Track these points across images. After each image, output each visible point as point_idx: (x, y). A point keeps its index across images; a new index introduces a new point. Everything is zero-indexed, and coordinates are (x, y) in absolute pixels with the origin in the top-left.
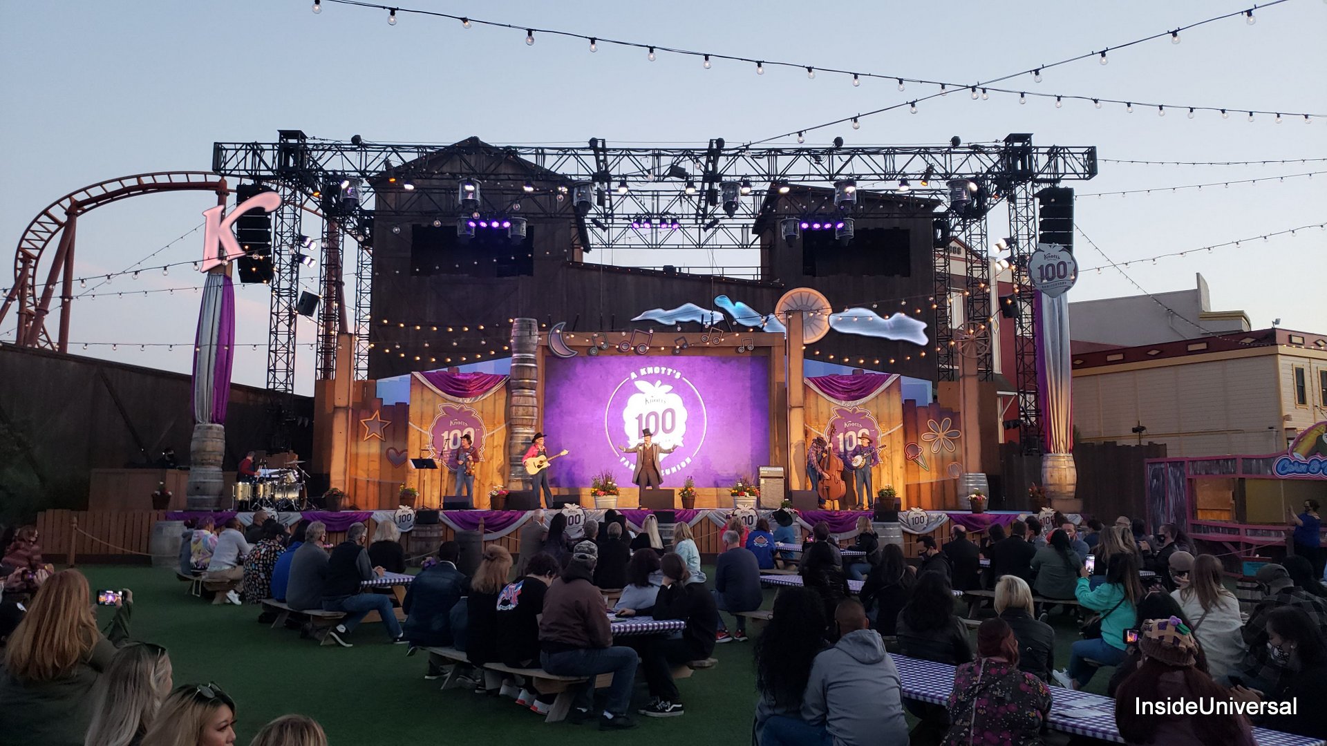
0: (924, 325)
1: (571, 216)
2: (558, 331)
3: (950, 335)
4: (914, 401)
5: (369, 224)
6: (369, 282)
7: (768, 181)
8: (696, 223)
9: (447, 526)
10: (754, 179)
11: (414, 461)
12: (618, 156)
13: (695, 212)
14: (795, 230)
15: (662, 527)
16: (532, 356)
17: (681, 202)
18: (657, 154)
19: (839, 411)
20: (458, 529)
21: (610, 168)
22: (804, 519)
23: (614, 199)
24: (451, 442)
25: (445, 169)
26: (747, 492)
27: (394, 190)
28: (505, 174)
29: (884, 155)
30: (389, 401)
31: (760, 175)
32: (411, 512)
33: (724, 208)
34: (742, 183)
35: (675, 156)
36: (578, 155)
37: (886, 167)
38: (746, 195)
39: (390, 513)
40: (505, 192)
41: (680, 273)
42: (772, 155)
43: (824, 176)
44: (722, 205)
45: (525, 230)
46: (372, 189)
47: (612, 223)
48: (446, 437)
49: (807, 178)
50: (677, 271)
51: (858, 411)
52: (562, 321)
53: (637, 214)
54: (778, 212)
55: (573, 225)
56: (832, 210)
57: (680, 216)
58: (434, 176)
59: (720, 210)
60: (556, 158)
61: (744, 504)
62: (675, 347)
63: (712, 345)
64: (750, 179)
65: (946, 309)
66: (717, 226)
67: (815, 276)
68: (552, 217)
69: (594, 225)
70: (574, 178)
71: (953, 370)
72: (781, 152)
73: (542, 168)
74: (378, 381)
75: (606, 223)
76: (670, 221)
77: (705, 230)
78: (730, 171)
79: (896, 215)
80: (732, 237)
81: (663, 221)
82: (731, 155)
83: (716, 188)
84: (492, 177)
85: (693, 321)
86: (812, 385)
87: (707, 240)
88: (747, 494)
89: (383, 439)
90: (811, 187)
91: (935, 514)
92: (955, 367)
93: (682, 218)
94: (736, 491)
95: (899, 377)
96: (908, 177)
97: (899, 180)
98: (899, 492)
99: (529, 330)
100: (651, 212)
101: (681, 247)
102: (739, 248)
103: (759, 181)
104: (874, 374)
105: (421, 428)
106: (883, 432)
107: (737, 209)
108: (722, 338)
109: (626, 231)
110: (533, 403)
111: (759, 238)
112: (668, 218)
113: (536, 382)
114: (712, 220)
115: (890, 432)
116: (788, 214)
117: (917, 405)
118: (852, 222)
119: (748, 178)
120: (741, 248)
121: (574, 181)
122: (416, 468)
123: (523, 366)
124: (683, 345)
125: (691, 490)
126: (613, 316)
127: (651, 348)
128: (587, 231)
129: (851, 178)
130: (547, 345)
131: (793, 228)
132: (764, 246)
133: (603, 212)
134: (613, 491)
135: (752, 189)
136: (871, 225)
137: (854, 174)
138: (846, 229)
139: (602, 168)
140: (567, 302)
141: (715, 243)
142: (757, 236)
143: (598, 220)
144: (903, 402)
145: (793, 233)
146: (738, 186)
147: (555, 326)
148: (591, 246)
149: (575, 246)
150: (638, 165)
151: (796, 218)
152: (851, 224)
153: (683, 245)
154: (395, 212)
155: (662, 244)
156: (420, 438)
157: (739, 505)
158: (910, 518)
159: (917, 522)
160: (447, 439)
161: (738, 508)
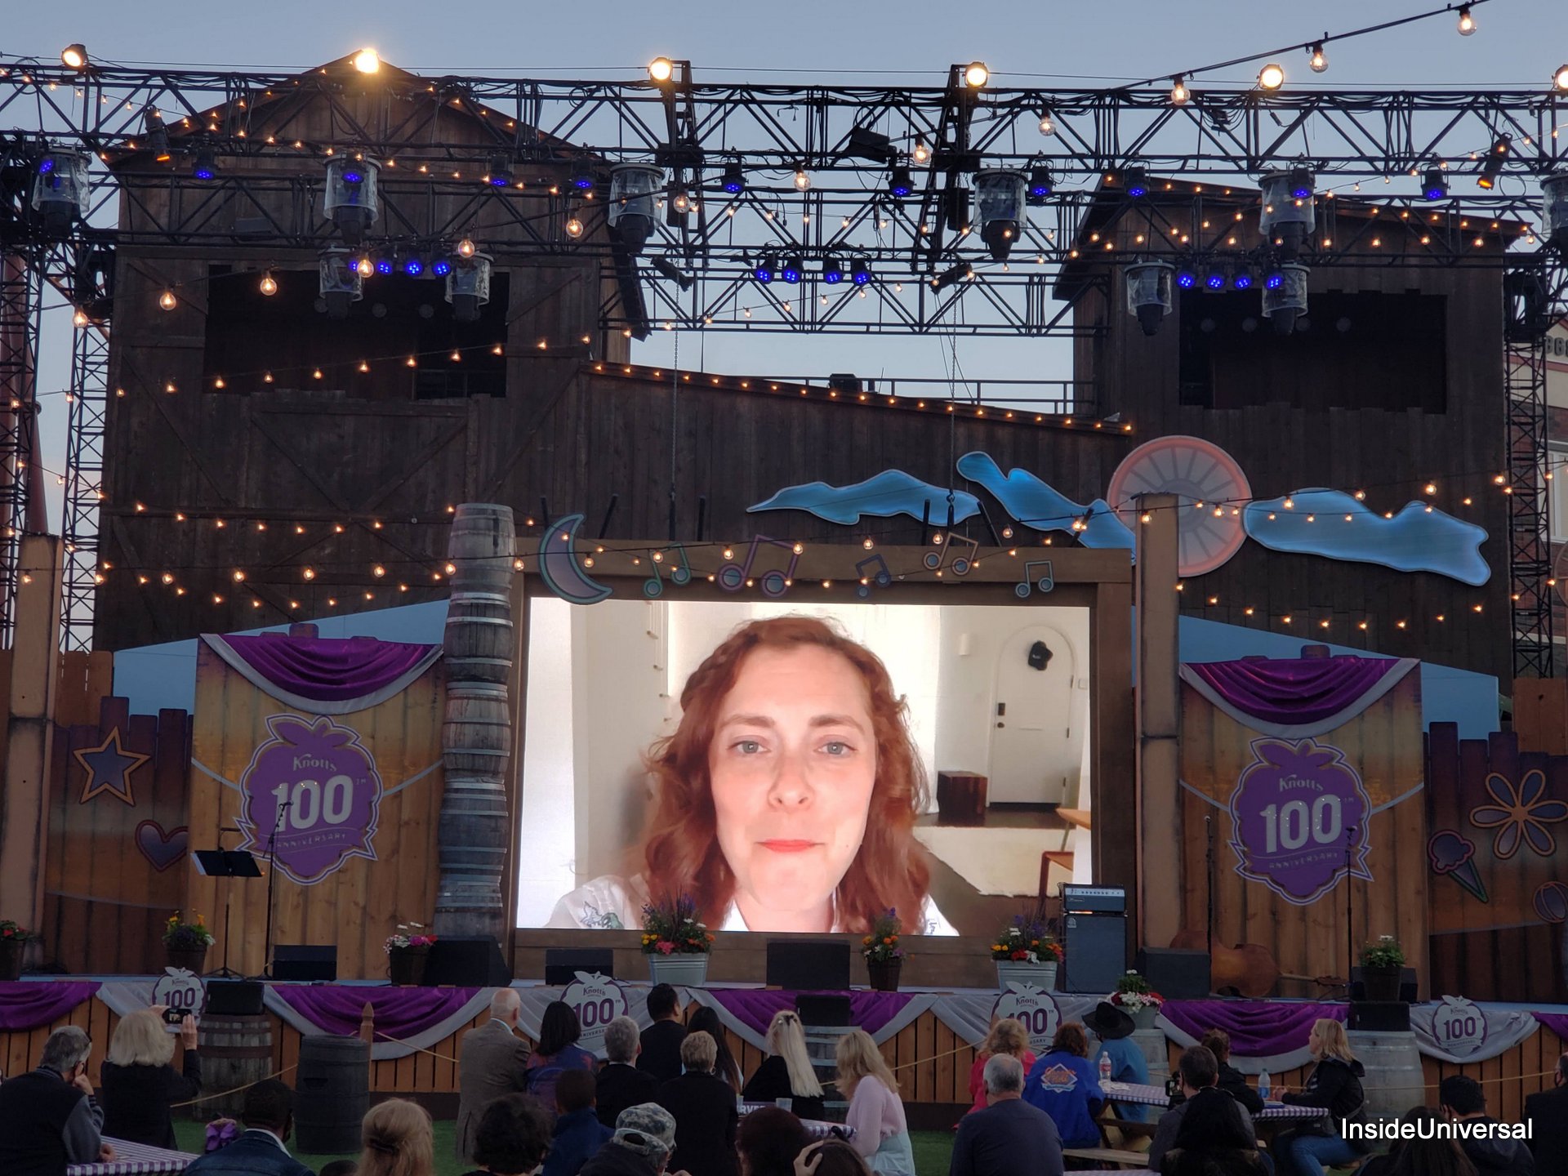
1: (601, 250)
2: (565, 538)
4: (1453, 725)
5: (105, 262)
6: (100, 407)
7: (1097, 170)
8: (914, 271)
9: (283, 1022)
10: (1059, 164)
11: (202, 855)
12: (721, 103)
13: (910, 243)
14: (1161, 292)
15: (817, 1035)
16: (498, 598)
17: (876, 218)
18: (819, 100)
19: (1266, 750)
20: (310, 1030)
21: (700, 134)
22: (1175, 1020)
23: (711, 210)
24: (295, 809)
25: (292, 130)
26: (1034, 949)
27: (168, 182)
28: (439, 145)
29: (1385, 110)
30: (144, 705)
31: (1074, 155)
32: (195, 983)
33: (984, 238)
34: (1030, 176)
35: (864, 105)
36: (623, 101)
37: (1389, 141)
38: (1036, 200)
39: (142, 985)
40: (437, 188)
41: (873, 396)
42: (1104, 107)
43: (1235, 159)
44: (978, 229)
45: (487, 284)
46: (112, 179)
47: (705, 268)
48: (282, 800)
49: (1192, 164)
50: (865, 387)
51: (1315, 750)
52: (573, 512)
53: (766, 248)
54: (1118, 248)
55: (605, 273)
56: (1254, 244)
57: (874, 255)
58: (265, 150)
59: (973, 240)
60: (566, 107)
61: (1023, 980)
62: (859, 582)
63: (951, 579)
64: (1050, 165)
65: (1536, 494)
66: (964, 279)
67: (1208, 406)
68: (553, 253)
69: (658, 274)
70: (609, 156)
71: (1549, 646)
72: (1128, 99)
73: (531, 130)
74: (116, 654)
75: (689, 267)
76: (847, 266)
77: (936, 290)
78: (1001, 145)
79: (1413, 261)
80: (1001, 305)
81: (832, 272)
82: (1002, 105)
83: (964, 185)
84: (409, 152)
85: (904, 516)
86: (1199, 684)
87: (941, 312)
88: (1033, 956)
89: (129, 799)
90: (1203, 186)
92: (1556, 641)
93: (879, 259)
94: (1005, 948)
95: (1417, 666)
96: (1444, 166)
97: (1421, 173)
98: (1413, 956)
99: (492, 533)
100: (800, 242)
101: (876, 329)
102: (1020, 334)
103: (1072, 171)
104: (1355, 657)
105: (221, 774)
106: (1374, 804)
107: (1015, 238)
108: (975, 561)
109: (737, 289)
110: (500, 715)
111: (1071, 310)
112: (843, 259)
113: (508, 663)
114: (954, 265)
115: (1391, 804)
116: (1143, 253)
117: (1460, 737)
118: (1304, 274)
119: (1044, 163)
120: (1025, 335)
121: (611, 164)
122: (209, 873)
123: (476, 623)
124: (877, 577)
125: (893, 942)
126: (702, 502)
127: (796, 582)
128: (640, 288)
129: (1301, 166)
130: (537, 571)
131: (1156, 287)
132: (1082, 331)
133: (681, 242)
134: (696, 942)
135: (1054, 189)
136: (1350, 282)
137: (1309, 158)
138: (1289, 292)
139: (681, 133)
140: (588, 463)
141: (959, 322)
142: (1066, 303)
143: (668, 260)
144: (1427, 730)
145: (1156, 301)
146: (1021, 181)
147: (556, 525)
148: (652, 325)
149: (611, 324)
150: (773, 127)
151: (1164, 261)
152: (1300, 280)
153: (880, 325)
154: (168, 235)
155: (828, 323)
156: (220, 799)
157: (1011, 985)
158: (1440, 1022)
159: (1457, 1033)
160: (284, 805)
161: (1010, 991)
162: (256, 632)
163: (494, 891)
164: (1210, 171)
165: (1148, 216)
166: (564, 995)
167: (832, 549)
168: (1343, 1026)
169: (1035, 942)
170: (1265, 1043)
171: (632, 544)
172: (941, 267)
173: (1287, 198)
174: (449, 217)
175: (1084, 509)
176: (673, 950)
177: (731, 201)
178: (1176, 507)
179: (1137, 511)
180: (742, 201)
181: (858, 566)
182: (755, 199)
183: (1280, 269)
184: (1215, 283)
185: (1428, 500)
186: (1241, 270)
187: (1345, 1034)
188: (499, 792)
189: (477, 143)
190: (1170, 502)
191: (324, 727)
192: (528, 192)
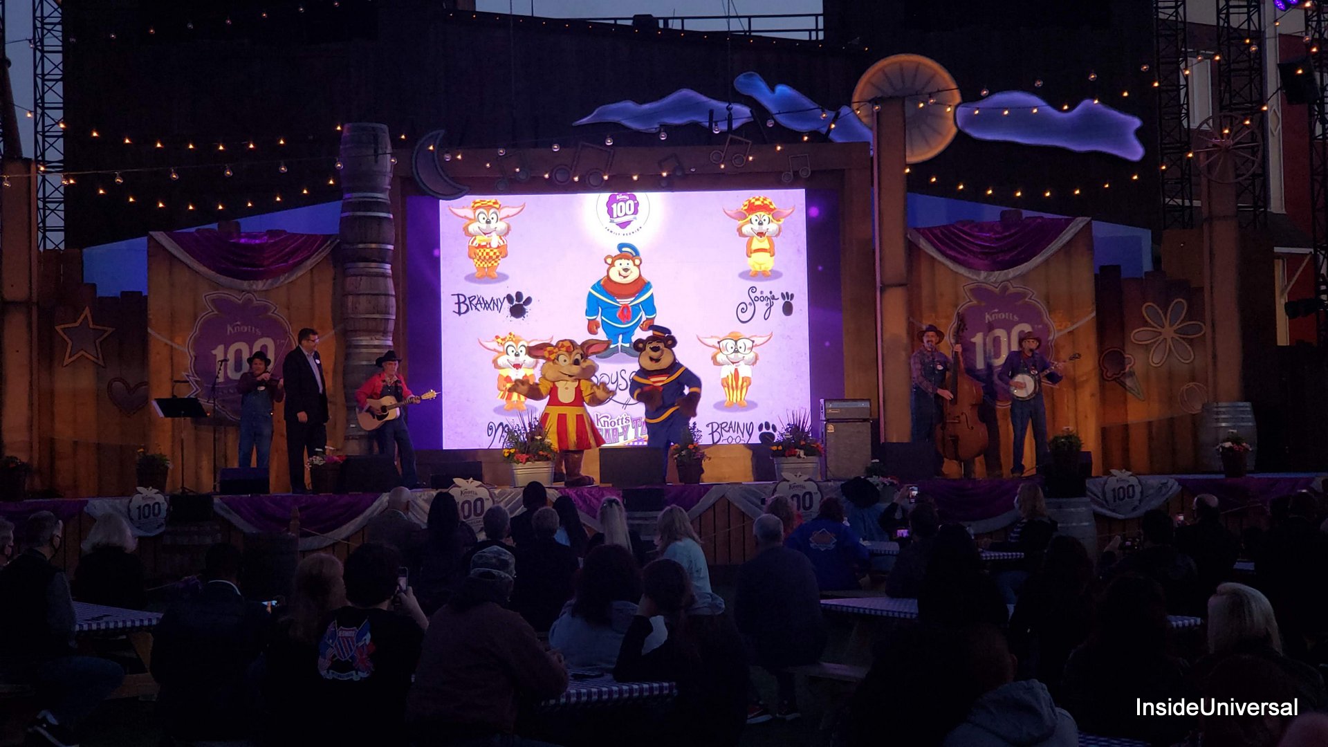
0: (1137, 123)
2: (431, 148)
3: (1189, 139)
4: (1119, 267)
6: (58, 58)
9: (229, 525)
15: (639, 518)
16: (383, 197)
19: (975, 291)
24: (231, 365)
26: (800, 449)
30: (108, 288)
32: (160, 498)
39: (121, 503)
41: (667, 31)
50: (661, 24)
51: (1012, 290)
52: (436, 127)
61: (794, 471)
62: (660, 175)
63: (731, 170)
65: (1179, 91)
67: (927, 29)
71: (1191, 207)
74: (85, 250)
85: (693, 124)
86: (923, 244)
88: (802, 453)
89: (101, 362)
91: (1154, 481)
92: (1196, 203)
94: (780, 448)
95: (1089, 224)
98: (1090, 442)
99: (373, 145)
104: (1040, 218)
105: (172, 339)
106: (1058, 330)
108: (749, 155)
110: (386, 286)
113: (391, 247)
115: (1071, 329)
117: (1123, 277)
122: (166, 415)
123: (365, 216)
124: (674, 171)
127: (612, 177)
130: (409, 173)
144: (1098, 271)
147: (424, 138)
156: (172, 359)
157: (785, 475)
158: (1108, 488)
159: (1122, 496)
160: (222, 361)
161: (785, 480)
167: (638, 150)
169: (803, 443)
171: (484, 151)
176: (527, 460)
178: (903, 107)
181: (660, 162)
190: (898, 104)
191: (249, 301)
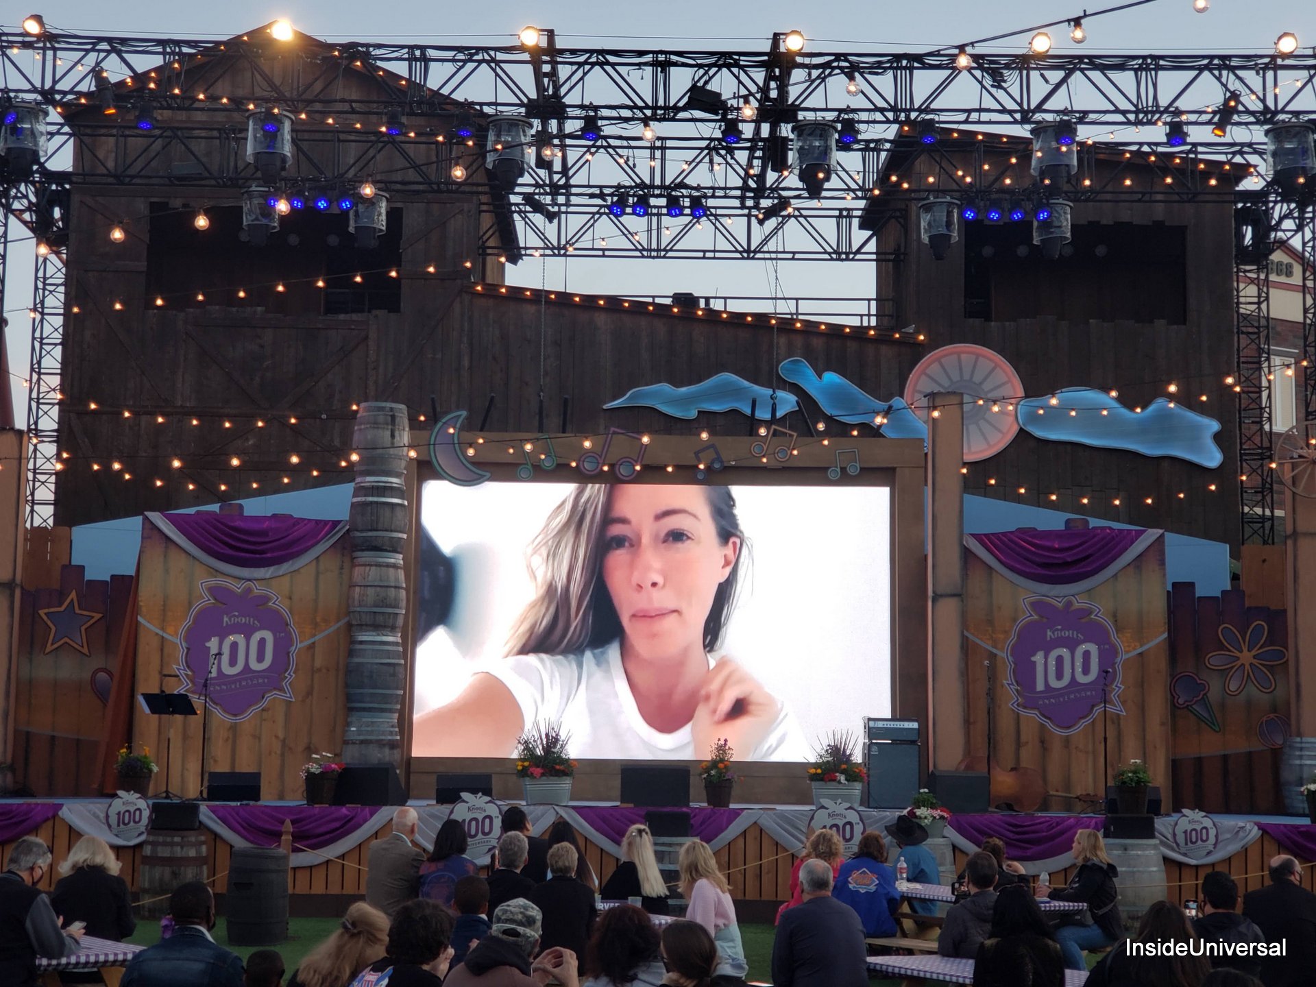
0: (1215, 426)
1: (480, 189)
2: (451, 431)
4: (1192, 585)
5: (61, 199)
6: (58, 321)
7: (896, 121)
9: (216, 836)
10: (864, 116)
11: (148, 697)
12: (580, 65)
13: (740, 183)
14: (949, 224)
15: (663, 844)
16: (395, 481)
17: (711, 162)
18: (663, 63)
19: (1035, 605)
20: (239, 842)
21: (563, 91)
22: (960, 830)
23: (572, 155)
24: (225, 658)
25: (219, 88)
26: (843, 772)
27: (114, 131)
28: (343, 101)
29: (1136, 70)
30: (97, 572)
31: (877, 109)
32: (142, 804)
33: (801, 179)
34: (839, 126)
35: (700, 66)
36: (498, 63)
37: (1139, 96)
38: (844, 147)
39: (97, 806)
40: (342, 136)
41: (709, 311)
42: (901, 68)
43: (1010, 112)
44: (797, 172)
45: (384, 217)
46: (66, 129)
47: (567, 204)
48: (214, 650)
49: (974, 116)
50: (702, 303)
51: (1076, 605)
52: (458, 408)
53: (619, 187)
54: (914, 187)
55: (484, 208)
56: (1027, 183)
58: (196, 105)
59: (792, 180)
61: (834, 798)
62: (697, 467)
63: (774, 464)
64: (856, 117)
65: (1261, 393)
66: (784, 213)
67: (988, 319)
68: (439, 191)
69: (528, 208)
70: (486, 109)
71: (1272, 517)
72: (922, 62)
73: (421, 87)
74: (75, 529)
75: (554, 204)
76: (687, 202)
77: (761, 222)
79: (1159, 197)
80: (815, 235)
81: (674, 207)
82: (816, 67)
83: (784, 134)
84: (318, 106)
85: (735, 412)
86: (980, 552)
87: (766, 241)
88: (842, 778)
89: (85, 650)
90: (984, 134)
92: (1278, 513)
93: (713, 196)
94: (819, 771)
95: (1162, 536)
96: (1184, 118)
97: (1165, 124)
98: (1158, 777)
99: (390, 427)
100: (647, 181)
101: (711, 255)
102: (832, 259)
103: (874, 122)
104: (1110, 528)
105: (163, 629)
106: (1127, 650)
107: (827, 179)
108: (794, 449)
109: (595, 221)
110: (397, 579)
111: (874, 239)
112: (683, 196)
113: (405, 536)
114: (776, 201)
115: (1139, 651)
116: (934, 191)
117: (1198, 594)
118: (1068, 208)
119: (851, 116)
120: (836, 260)
121: (488, 116)
122: (153, 711)
123: (377, 503)
124: (713, 462)
125: (726, 767)
126: (566, 401)
127: (644, 467)
128: (513, 221)
129: (1066, 118)
130: (428, 459)
131: (945, 219)
132: (883, 257)
133: (547, 182)
134: (562, 767)
135: (860, 137)
136: (1107, 215)
137: (1073, 111)
138: (1056, 224)
139: (547, 90)
140: (470, 368)
141: (781, 249)
142: (870, 233)
143: (537, 197)
144: (1170, 588)
145: (945, 231)
146: (832, 130)
147: (444, 420)
148: (523, 252)
149: (489, 251)
150: (623, 85)
151: (952, 198)
152: (1065, 213)
153: (714, 251)
154: (115, 176)
155: (671, 250)
156: (162, 650)
157: (824, 802)
158: (1179, 830)
159: (1194, 840)
160: (216, 655)
161: (823, 807)
162: (191, 511)
163: (393, 726)
164: (990, 122)
165: (938, 159)
166: (452, 812)
167: (674, 440)
168: (1100, 834)
169: (844, 766)
170: (1035, 849)
171: (507, 436)
172: (765, 203)
173: (1054, 145)
174: (352, 161)
175: (884, 405)
176: (543, 775)
177: (589, 147)
178: (961, 404)
179: (929, 407)
180: (599, 147)
181: (697, 454)
182: (610, 146)
183: (1048, 204)
184: (994, 216)
185: (1171, 397)
186: (1016, 206)
187: (1102, 841)
188: (396, 644)
189: (375, 99)
190: (955, 400)
191: (249, 590)
192: (419, 139)
